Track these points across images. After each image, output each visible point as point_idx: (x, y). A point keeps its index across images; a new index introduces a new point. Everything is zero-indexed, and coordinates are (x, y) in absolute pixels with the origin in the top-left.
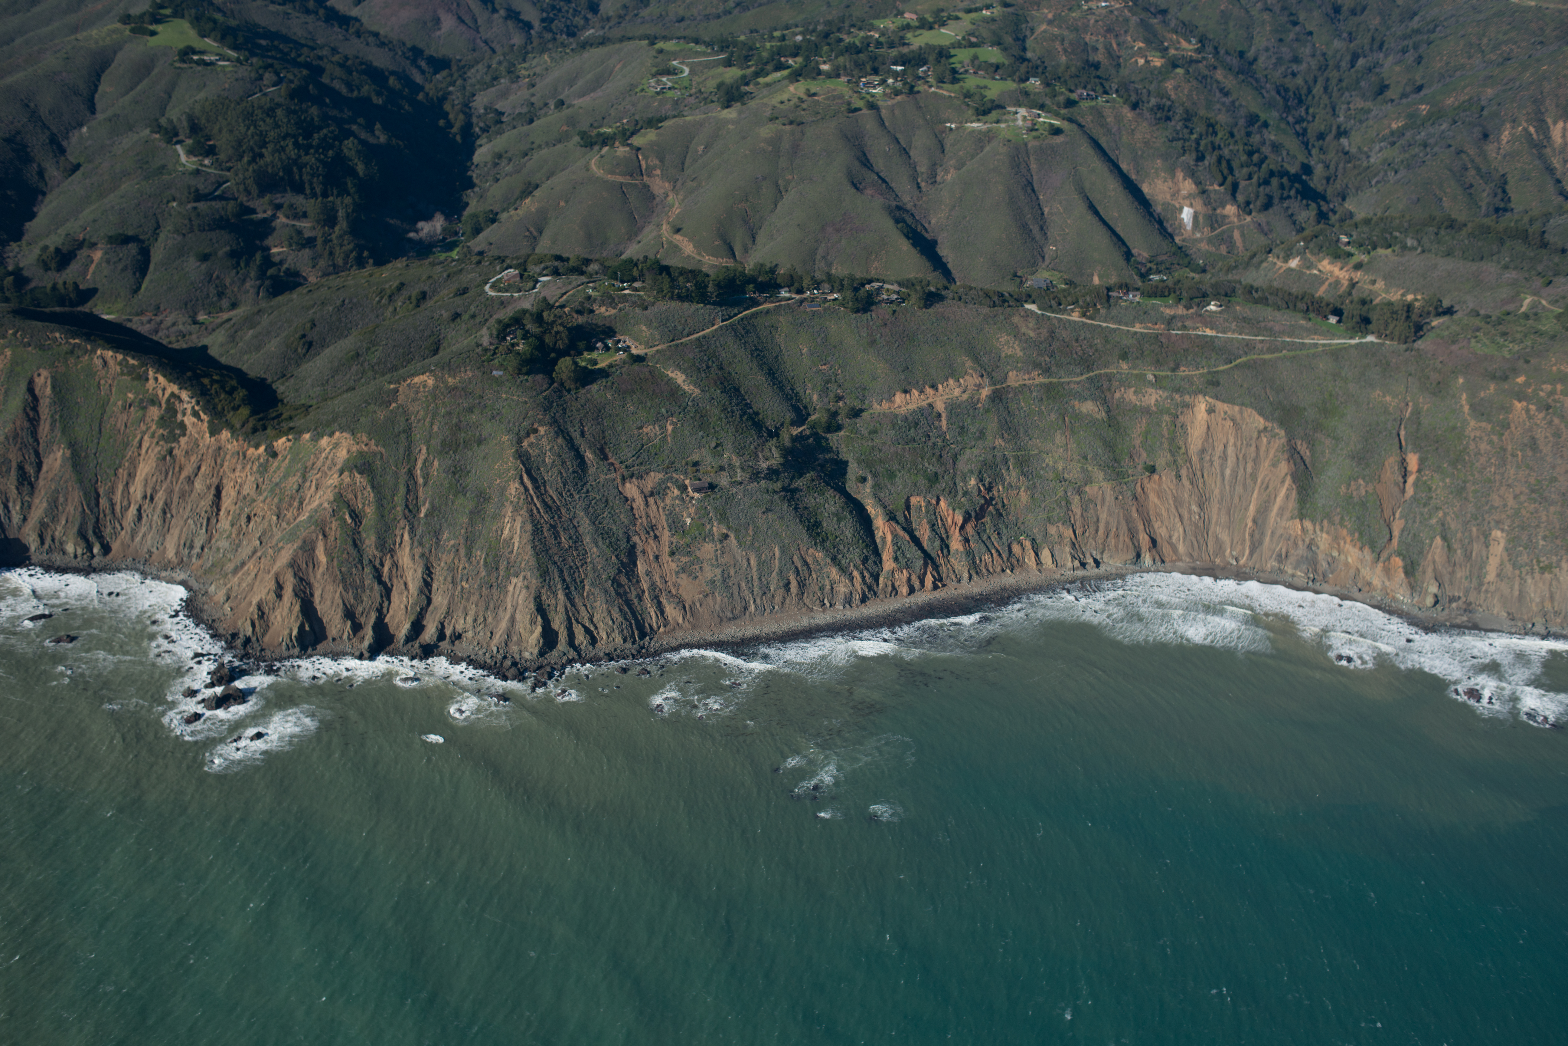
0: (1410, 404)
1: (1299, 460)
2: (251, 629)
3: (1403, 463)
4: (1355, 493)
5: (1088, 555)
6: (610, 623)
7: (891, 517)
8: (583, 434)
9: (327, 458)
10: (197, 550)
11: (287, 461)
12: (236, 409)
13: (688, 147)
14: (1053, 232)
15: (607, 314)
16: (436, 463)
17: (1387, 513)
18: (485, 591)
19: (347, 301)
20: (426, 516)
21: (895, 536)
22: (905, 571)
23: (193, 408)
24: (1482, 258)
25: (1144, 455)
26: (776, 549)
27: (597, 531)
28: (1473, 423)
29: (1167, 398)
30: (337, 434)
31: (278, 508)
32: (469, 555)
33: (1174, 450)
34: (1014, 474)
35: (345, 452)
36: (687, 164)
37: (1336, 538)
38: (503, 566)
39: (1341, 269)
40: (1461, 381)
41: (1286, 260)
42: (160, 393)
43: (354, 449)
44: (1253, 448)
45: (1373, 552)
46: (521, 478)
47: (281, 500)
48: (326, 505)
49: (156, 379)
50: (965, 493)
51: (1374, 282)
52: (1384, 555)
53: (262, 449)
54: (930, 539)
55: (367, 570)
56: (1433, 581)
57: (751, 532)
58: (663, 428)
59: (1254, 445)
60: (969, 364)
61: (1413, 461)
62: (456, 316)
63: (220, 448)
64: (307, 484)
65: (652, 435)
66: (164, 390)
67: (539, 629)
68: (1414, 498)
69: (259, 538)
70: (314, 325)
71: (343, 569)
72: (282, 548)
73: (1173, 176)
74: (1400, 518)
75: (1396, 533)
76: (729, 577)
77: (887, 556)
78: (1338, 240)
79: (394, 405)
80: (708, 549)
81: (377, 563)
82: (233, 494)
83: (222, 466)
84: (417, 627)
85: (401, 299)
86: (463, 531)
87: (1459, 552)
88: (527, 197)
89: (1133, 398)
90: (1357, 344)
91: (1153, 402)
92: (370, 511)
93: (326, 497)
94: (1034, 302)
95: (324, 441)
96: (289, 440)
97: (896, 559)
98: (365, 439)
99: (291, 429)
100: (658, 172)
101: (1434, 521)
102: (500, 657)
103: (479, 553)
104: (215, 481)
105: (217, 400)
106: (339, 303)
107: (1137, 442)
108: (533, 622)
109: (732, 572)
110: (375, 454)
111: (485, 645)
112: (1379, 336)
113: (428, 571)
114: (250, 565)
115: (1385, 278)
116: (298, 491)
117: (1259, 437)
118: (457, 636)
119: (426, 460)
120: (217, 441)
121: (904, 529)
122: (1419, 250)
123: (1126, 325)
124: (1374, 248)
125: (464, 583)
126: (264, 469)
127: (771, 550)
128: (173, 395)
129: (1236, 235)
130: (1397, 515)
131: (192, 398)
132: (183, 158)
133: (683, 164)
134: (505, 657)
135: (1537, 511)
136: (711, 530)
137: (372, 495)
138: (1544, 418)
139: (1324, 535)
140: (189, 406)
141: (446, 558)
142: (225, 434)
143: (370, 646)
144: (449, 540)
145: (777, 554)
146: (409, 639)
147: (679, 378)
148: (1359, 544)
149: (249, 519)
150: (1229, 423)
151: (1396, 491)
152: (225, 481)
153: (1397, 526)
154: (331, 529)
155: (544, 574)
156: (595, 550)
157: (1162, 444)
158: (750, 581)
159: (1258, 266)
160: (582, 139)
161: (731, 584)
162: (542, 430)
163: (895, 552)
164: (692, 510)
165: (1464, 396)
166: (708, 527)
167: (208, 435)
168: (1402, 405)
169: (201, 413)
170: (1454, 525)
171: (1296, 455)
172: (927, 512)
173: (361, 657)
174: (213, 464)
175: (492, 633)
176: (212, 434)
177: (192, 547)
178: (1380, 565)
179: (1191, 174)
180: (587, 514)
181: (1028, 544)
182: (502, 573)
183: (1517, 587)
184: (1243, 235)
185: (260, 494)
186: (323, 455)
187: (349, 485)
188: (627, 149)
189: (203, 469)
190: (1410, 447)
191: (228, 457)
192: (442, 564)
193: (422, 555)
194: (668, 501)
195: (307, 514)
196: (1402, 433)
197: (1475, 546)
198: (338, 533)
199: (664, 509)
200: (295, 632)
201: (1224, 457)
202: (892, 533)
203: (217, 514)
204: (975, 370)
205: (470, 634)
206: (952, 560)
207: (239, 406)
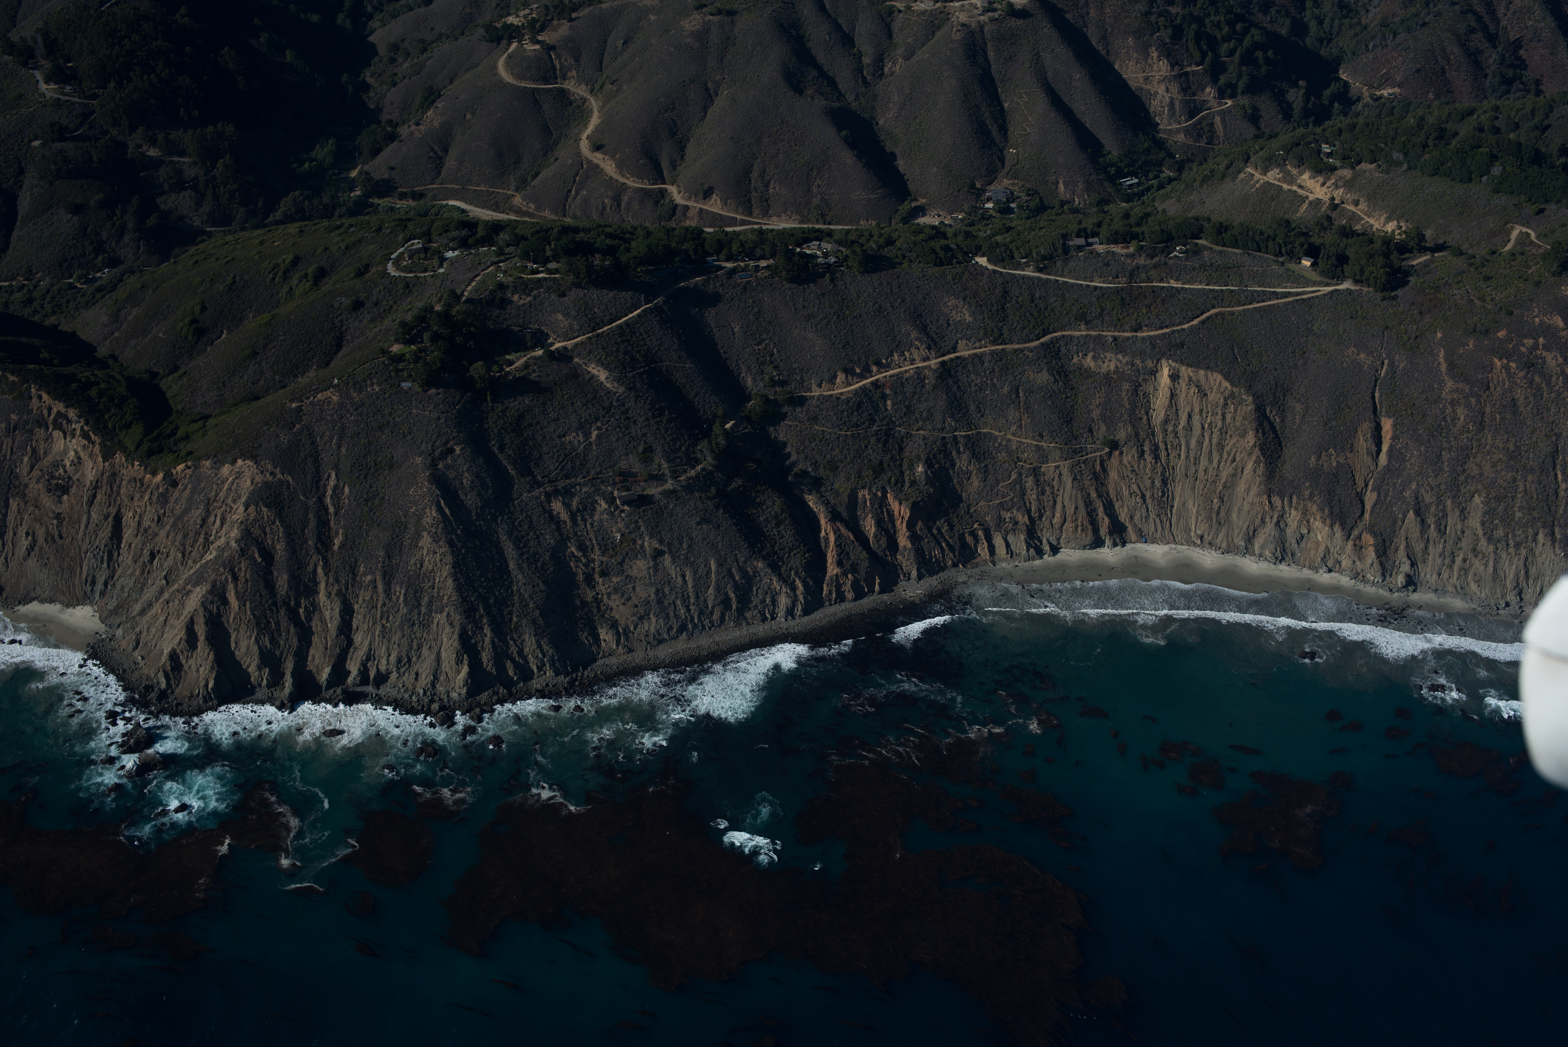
0: (1386, 362)
1: (1267, 429)
2: (164, 681)
3: (1378, 428)
4: (1325, 465)
5: (1044, 541)
6: (540, 656)
7: (835, 517)
8: (502, 449)
9: (230, 489)
10: (99, 587)
11: (188, 491)
12: (128, 426)
13: (606, 42)
14: (1014, 132)
15: (522, 302)
16: (347, 489)
17: (1360, 484)
18: (407, 631)
19: (237, 279)
20: (340, 548)
21: (839, 537)
22: (850, 576)
23: (82, 427)
24: (1470, 180)
25: (1103, 428)
26: (712, 562)
27: (522, 555)
28: (1450, 384)
29: (1127, 363)
30: (240, 462)
31: (183, 545)
32: (388, 592)
33: (1134, 421)
34: (965, 456)
35: (249, 482)
36: (605, 62)
37: (1305, 513)
38: (425, 601)
39: (1323, 185)
40: (1439, 335)
41: (1265, 172)
42: (45, 412)
43: (259, 479)
44: (1220, 416)
45: (1343, 529)
46: (439, 503)
47: (185, 537)
48: (233, 544)
49: (40, 397)
50: (913, 483)
51: (1356, 203)
52: (1356, 532)
53: (160, 476)
54: (875, 536)
55: (283, 612)
56: (1405, 559)
57: (685, 546)
58: (587, 435)
59: (1220, 412)
60: (914, 334)
61: (1387, 425)
62: (358, 305)
63: (114, 475)
64: (212, 519)
65: (576, 442)
66: (50, 409)
67: (465, 669)
68: (1388, 469)
69: (165, 578)
70: (204, 309)
71: (256, 612)
72: (190, 591)
73: (1147, 55)
74: (1372, 490)
75: (1368, 507)
76: (665, 596)
77: (831, 557)
78: (1319, 152)
79: (298, 426)
80: (640, 567)
81: (292, 603)
82: (133, 524)
83: (118, 493)
84: (339, 673)
85: (297, 276)
86: (380, 565)
87: (1433, 526)
88: (428, 108)
89: (1092, 364)
90: (1332, 292)
91: (1112, 368)
92: (280, 548)
93: (232, 535)
94: (983, 256)
95: (226, 470)
96: (188, 467)
97: (840, 564)
98: (269, 467)
99: (190, 453)
100: (574, 73)
101: (1407, 494)
102: (426, 700)
103: (398, 589)
104: (113, 510)
105: (107, 417)
106: (229, 280)
107: (1096, 414)
108: (459, 662)
109: (666, 590)
110: (281, 482)
111: (411, 687)
112: (1356, 282)
113: (347, 612)
114: (157, 608)
115: (1369, 199)
116: (202, 526)
117: (1225, 405)
118: (381, 679)
119: (335, 488)
120: (112, 466)
121: (848, 527)
122: (1405, 167)
123: (1085, 279)
124: (1359, 162)
125: (384, 622)
126: (164, 499)
127: (707, 564)
128: (59, 414)
129: (1218, 120)
130: (1370, 488)
131: (80, 417)
132: (43, 87)
133: (601, 62)
134: (432, 701)
135: (1514, 480)
136: (642, 546)
137: (281, 529)
138: (1525, 377)
139: (1293, 512)
140: (78, 427)
141: (364, 595)
142: (119, 458)
143: (291, 694)
144: (365, 574)
145: (713, 567)
146: (331, 684)
147: (602, 375)
148: (1328, 522)
149: (153, 556)
150: (1193, 390)
151: (1368, 460)
152: (123, 510)
153: (1370, 498)
154: (240, 569)
155: (469, 612)
156: (520, 576)
157: (1121, 416)
158: (685, 600)
159: (1234, 179)
160: (487, 32)
161: (666, 604)
162: (458, 449)
163: (839, 555)
164: (621, 525)
165: (1442, 354)
166: (640, 542)
167: (101, 459)
168: (1379, 363)
169: (92, 435)
170: (1428, 498)
171: (1266, 424)
172: (872, 505)
173: (281, 708)
174: (109, 491)
175: (417, 674)
176: (105, 459)
177: (94, 583)
178: (1350, 543)
179: (1167, 53)
180: (510, 537)
181: (980, 533)
182: (423, 610)
183: (1491, 564)
184: (1223, 122)
185: (163, 527)
186: (226, 486)
187: (256, 520)
188: (537, 47)
189: (99, 497)
190: (1384, 410)
191: (124, 483)
192: (360, 601)
193: (339, 593)
194: (596, 517)
195: (214, 553)
196: (1377, 395)
197: (1450, 521)
198: (248, 576)
199: (592, 525)
200: (211, 685)
201: (1189, 427)
202: (835, 532)
203: (119, 548)
204: (921, 342)
205: (394, 676)
206: (899, 557)
207: (131, 423)
